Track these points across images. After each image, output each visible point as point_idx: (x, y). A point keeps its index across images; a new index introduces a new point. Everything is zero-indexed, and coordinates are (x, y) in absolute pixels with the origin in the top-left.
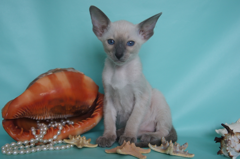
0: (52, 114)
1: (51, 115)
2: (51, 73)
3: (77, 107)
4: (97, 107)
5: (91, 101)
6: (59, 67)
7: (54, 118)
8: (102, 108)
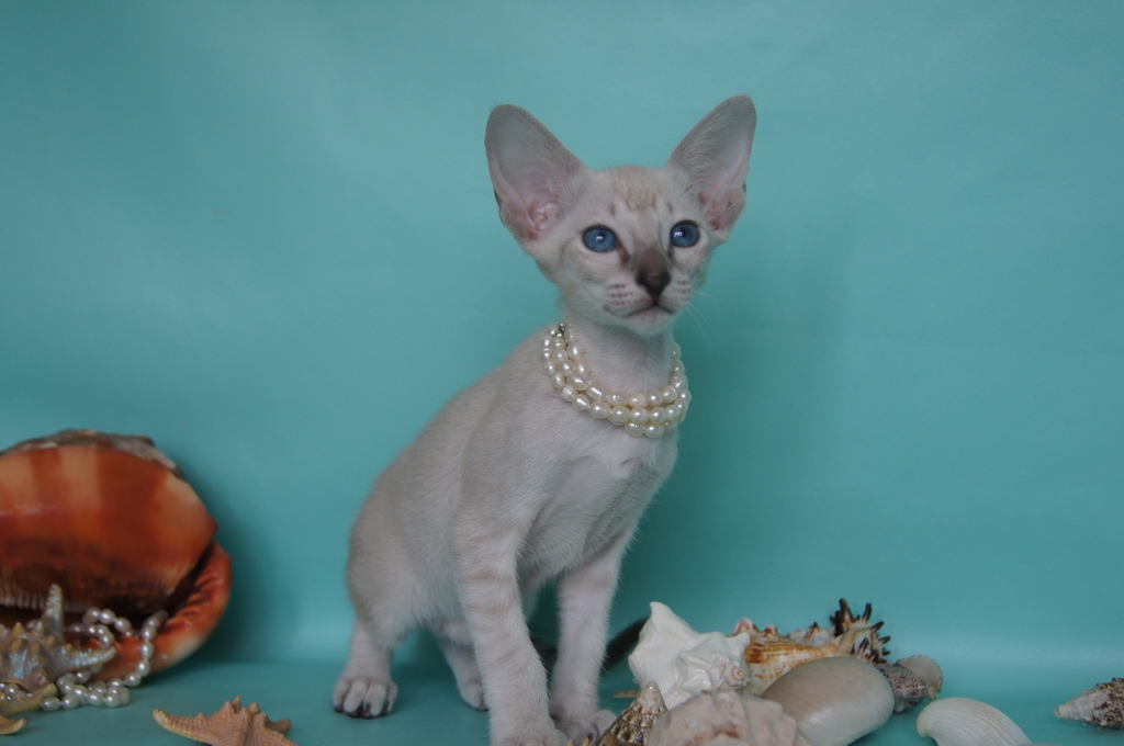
0: (20, 592)
1: (14, 594)
2: (51, 445)
3: (113, 582)
4: (194, 597)
5: (172, 574)
6: (92, 429)
7: (27, 604)
8: (207, 604)
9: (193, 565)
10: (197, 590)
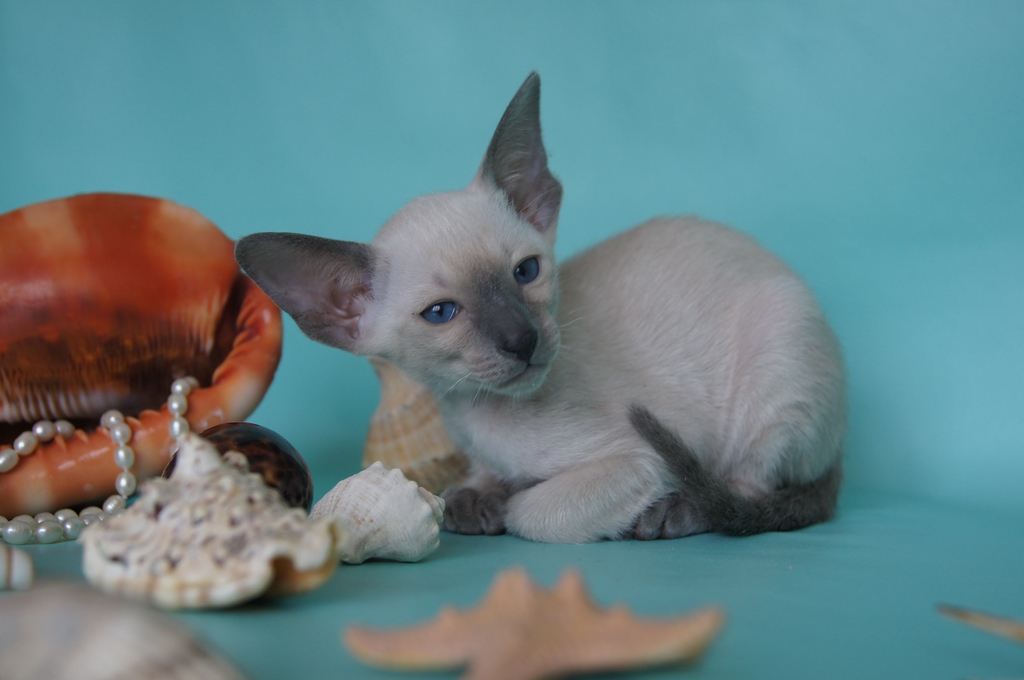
0: (18, 392)
1: (12, 400)
3: (128, 343)
4: (240, 337)
8: (257, 338)
9: (225, 299)
10: (242, 329)
